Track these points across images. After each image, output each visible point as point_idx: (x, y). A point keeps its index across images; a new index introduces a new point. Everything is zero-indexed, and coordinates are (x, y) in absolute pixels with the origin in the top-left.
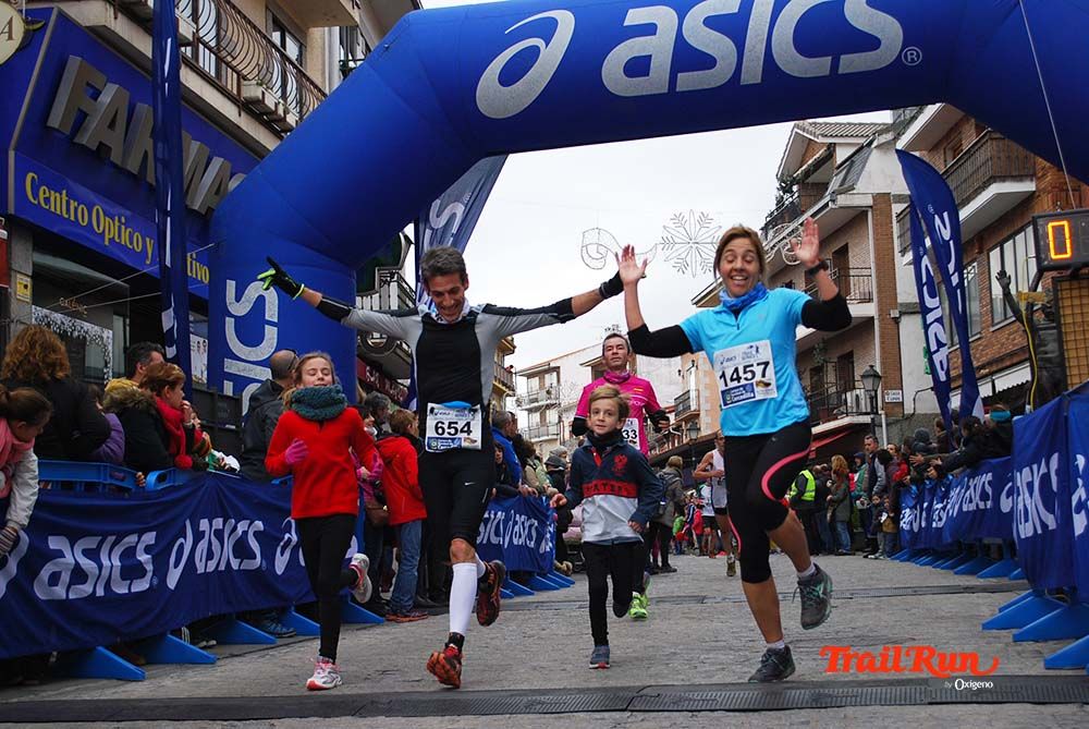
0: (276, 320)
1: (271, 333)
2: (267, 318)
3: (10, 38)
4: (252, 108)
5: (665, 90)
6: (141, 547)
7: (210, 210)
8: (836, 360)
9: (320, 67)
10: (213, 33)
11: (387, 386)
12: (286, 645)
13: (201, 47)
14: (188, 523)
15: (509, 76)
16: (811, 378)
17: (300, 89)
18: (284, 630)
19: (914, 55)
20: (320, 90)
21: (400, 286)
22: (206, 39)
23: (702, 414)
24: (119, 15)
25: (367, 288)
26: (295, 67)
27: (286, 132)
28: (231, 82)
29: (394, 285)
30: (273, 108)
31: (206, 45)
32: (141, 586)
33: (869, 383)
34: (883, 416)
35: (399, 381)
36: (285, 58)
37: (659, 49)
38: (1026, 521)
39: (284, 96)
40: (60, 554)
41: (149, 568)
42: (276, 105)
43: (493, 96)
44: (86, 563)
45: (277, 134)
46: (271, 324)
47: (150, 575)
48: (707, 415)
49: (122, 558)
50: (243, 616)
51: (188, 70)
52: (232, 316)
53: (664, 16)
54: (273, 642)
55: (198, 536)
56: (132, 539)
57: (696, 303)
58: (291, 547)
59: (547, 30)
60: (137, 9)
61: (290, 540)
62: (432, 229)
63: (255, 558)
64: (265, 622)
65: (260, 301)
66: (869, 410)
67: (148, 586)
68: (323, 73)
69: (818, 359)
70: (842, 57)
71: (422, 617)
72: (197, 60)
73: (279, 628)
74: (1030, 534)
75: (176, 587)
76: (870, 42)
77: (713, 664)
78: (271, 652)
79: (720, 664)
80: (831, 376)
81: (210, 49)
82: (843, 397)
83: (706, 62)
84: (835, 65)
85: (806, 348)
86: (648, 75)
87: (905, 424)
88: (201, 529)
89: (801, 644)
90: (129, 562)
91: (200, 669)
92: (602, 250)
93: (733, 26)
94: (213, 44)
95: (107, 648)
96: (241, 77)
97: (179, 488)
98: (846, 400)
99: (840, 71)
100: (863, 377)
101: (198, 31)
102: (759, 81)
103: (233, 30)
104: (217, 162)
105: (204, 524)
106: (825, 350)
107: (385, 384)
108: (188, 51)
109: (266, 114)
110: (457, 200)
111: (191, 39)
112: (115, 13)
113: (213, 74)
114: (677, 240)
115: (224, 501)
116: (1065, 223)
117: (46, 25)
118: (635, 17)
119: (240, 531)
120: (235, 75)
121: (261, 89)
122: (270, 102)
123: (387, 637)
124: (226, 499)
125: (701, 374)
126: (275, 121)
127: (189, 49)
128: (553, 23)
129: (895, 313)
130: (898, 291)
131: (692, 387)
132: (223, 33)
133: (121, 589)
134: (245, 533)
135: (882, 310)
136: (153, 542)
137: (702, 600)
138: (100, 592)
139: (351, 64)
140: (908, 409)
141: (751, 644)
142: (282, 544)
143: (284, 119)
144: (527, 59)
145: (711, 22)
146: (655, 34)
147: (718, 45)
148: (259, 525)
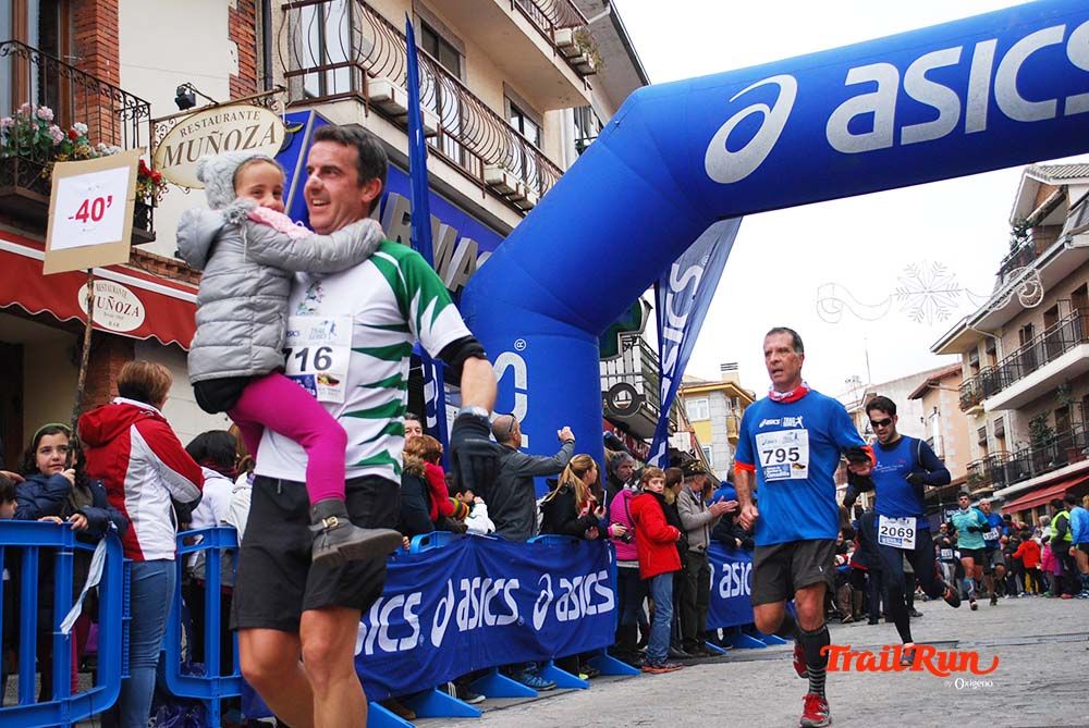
0: (525, 388)
2: (517, 386)
3: (273, 141)
4: (494, 190)
5: (890, 144)
6: (408, 607)
7: (460, 288)
8: (1081, 400)
9: (557, 146)
10: (456, 122)
11: (635, 446)
12: (547, 697)
13: (445, 136)
14: (450, 582)
15: (736, 143)
16: (1057, 419)
17: (539, 168)
18: (545, 683)
20: (558, 169)
21: (642, 349)
22: (450, 129)
24: (370, 113)
25: (610, 353)
26: (534, 149)
27: (527, 210)
28: (473, 167)
29: (636, 349)
30: (515, 189)
31: (449, 135)
32: (409, 644)
35: (646, 440)
36: (524, 141)
37: (883, 106)
39: (524, 177)
41: (416, 627)
42: (517, 186)
43: (722, 163)
45: (519, 212)
46: (522, 391)
47: (417, 633)
48: (952, 460)
49: (390, 619)
50: (504, 670)
51: (434, 158)
53: (885, 74)
54: (533, 695)
55: (460, 595)
56: (398, 601)
57: (935, 351)
58: (547, 604)
59: (770, 96)
60: (386, 106)
61: (546, 597)
62: (673, 293)
63: (511, 613)
64: (526, 676)
65: (510, 370)
67: (415, 644)
68: (560, 152)
69: (1062, 400)
70: (1068, 99)
71: (677, 668)
72: (442, 150)
73: (540, 682)
75: (441, 645)
77: (967, 710)
78: (533, 705)
79: (974, 709)
80: (1077, 416)
81: (454, 138)
83: (930, 114)
84: (1061, 107)
85: (1049, 389)
86: (872, 131)
88: (462, 589)
89: (1058, 688)
90: (397, 622)
91: (466, 722)
92: (836, 303)
93: (956, 78)
94: (456, 133)
95: (380, 703)
96: (483, 162)
97: (441, 550)
99: (1067, 113)
101: (441, 122)
102: (984, 128)
103: (474, 119)
104: (465, 243)
105: (465, 584)
106: (1069, 391)
107: (632, 444)
108: (433, 141)
109: (507, 194)
110: (696, 262)
111: (436, 130)
112: (366, 112)
113: (457, 161)
115: (482, 562)
117: (304, 128)
118: (855, 76)
119: (496, 589)
120: (478, 160)
121: (502, 171)
122: (511, 184)
123: (643, 689)
124: (484, 558)
125: (944, 420)
126: (517, 200)
127: (435, 139)
128: (776, 89)
131: (936, 433)
132: (465, 122)
133: (389, 646)
134: (502, 591)
136: (419, 602)
138: (369, 651)
139: (586, 143)
141: (1006, 688)
142: (539, 600)
143: (525, 199)
144: (753, 125)
145: (933, 75)
146: (876, 91)
147: (940, 97)
148: (515, 583)
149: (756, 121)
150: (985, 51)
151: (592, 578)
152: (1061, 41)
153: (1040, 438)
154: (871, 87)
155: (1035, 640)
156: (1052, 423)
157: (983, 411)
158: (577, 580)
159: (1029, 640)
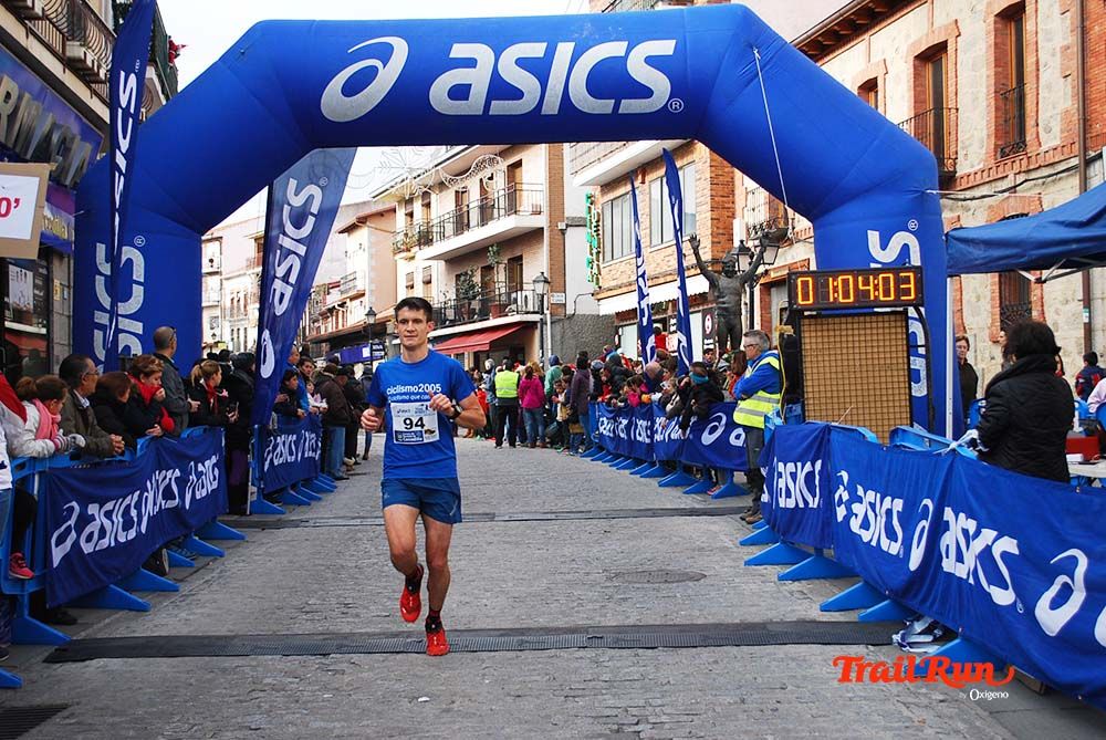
0: (142, 280)
1: (138, 291)
2: (134, 278)
4: (76, 66)
5: (480, 112)
6: (132, 504)
8: (506, 262)
15: (351, 88)
16: (482, 275)
19: (678, 105)
23: (367, 295)
30: (90, 65)
32: (132, 534)
33: (540, 288)
34: (548, 316)
37: (479, 80)
38: (788, 495)
40: (92, 518)
41: (136, 520)
42: (93, 62)
43: (334, 102)
44: (107, 523)
46: (139, 283)
48: (372, 295)
49: (123, 517)
52: (101, 274)
53: (482, 53)
54: (192, 566)
56: (127, 501)
57: (373, 198)
58: (193, 486)
59: (385, 54)
61: (192, 481)
63: (175, 499)
65: (127, 263)
66: (536, 309)
67: (134, 534)
69: (491, 260)
70: (623, 101)
74: (791, 504)
75: (145, 532)
76: (646, 92)
80: (500, 276)
82: (514, 295)
83: (516, 94)
84: (617, 106)
86: (467, 99)
87: (567, 323)
90: (127, 517)
91: (175, 597)
93: (540, 68)
96: (67, 38)
98: (516, 300)
99: (620, 112)
100: (534, 281)
102: (556, 113)
106: (497, 253)
109: (83, 69)
111: (41, 15)
114: (394, 165)
116: (810, 279)
118: (459, 51)
119: (167, 479)
120: (62, 36)
121: (84, 49)
122: (89, 60)
125: (366, 254)
128: (390, 48)
129: (562, 226)
130: (566, 206)
131: (358, 268)
133: (122, 539)
134: (170, 480)
135: (552, 222)
136: (137, 499)
137: (491, 517)
138: (113, 543)
140: (570, 311)
142: (188, 485)
143: (97, 75)
144: (367, 76)
145: (521, 62)
146: (475, 67)
147: (526, 82)
148: (178, 473)
149: (369, 75)
150: (565, 50)
151: (214, 459)
152: (623, 54)
153: (467, 292)
154: (470, 63)
155: (553, 516)
156: (477, 279)
157: (413, 258)
158: (207, 463)
159: (549, 516)
